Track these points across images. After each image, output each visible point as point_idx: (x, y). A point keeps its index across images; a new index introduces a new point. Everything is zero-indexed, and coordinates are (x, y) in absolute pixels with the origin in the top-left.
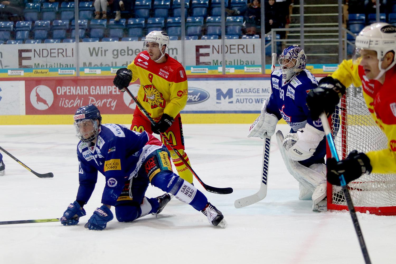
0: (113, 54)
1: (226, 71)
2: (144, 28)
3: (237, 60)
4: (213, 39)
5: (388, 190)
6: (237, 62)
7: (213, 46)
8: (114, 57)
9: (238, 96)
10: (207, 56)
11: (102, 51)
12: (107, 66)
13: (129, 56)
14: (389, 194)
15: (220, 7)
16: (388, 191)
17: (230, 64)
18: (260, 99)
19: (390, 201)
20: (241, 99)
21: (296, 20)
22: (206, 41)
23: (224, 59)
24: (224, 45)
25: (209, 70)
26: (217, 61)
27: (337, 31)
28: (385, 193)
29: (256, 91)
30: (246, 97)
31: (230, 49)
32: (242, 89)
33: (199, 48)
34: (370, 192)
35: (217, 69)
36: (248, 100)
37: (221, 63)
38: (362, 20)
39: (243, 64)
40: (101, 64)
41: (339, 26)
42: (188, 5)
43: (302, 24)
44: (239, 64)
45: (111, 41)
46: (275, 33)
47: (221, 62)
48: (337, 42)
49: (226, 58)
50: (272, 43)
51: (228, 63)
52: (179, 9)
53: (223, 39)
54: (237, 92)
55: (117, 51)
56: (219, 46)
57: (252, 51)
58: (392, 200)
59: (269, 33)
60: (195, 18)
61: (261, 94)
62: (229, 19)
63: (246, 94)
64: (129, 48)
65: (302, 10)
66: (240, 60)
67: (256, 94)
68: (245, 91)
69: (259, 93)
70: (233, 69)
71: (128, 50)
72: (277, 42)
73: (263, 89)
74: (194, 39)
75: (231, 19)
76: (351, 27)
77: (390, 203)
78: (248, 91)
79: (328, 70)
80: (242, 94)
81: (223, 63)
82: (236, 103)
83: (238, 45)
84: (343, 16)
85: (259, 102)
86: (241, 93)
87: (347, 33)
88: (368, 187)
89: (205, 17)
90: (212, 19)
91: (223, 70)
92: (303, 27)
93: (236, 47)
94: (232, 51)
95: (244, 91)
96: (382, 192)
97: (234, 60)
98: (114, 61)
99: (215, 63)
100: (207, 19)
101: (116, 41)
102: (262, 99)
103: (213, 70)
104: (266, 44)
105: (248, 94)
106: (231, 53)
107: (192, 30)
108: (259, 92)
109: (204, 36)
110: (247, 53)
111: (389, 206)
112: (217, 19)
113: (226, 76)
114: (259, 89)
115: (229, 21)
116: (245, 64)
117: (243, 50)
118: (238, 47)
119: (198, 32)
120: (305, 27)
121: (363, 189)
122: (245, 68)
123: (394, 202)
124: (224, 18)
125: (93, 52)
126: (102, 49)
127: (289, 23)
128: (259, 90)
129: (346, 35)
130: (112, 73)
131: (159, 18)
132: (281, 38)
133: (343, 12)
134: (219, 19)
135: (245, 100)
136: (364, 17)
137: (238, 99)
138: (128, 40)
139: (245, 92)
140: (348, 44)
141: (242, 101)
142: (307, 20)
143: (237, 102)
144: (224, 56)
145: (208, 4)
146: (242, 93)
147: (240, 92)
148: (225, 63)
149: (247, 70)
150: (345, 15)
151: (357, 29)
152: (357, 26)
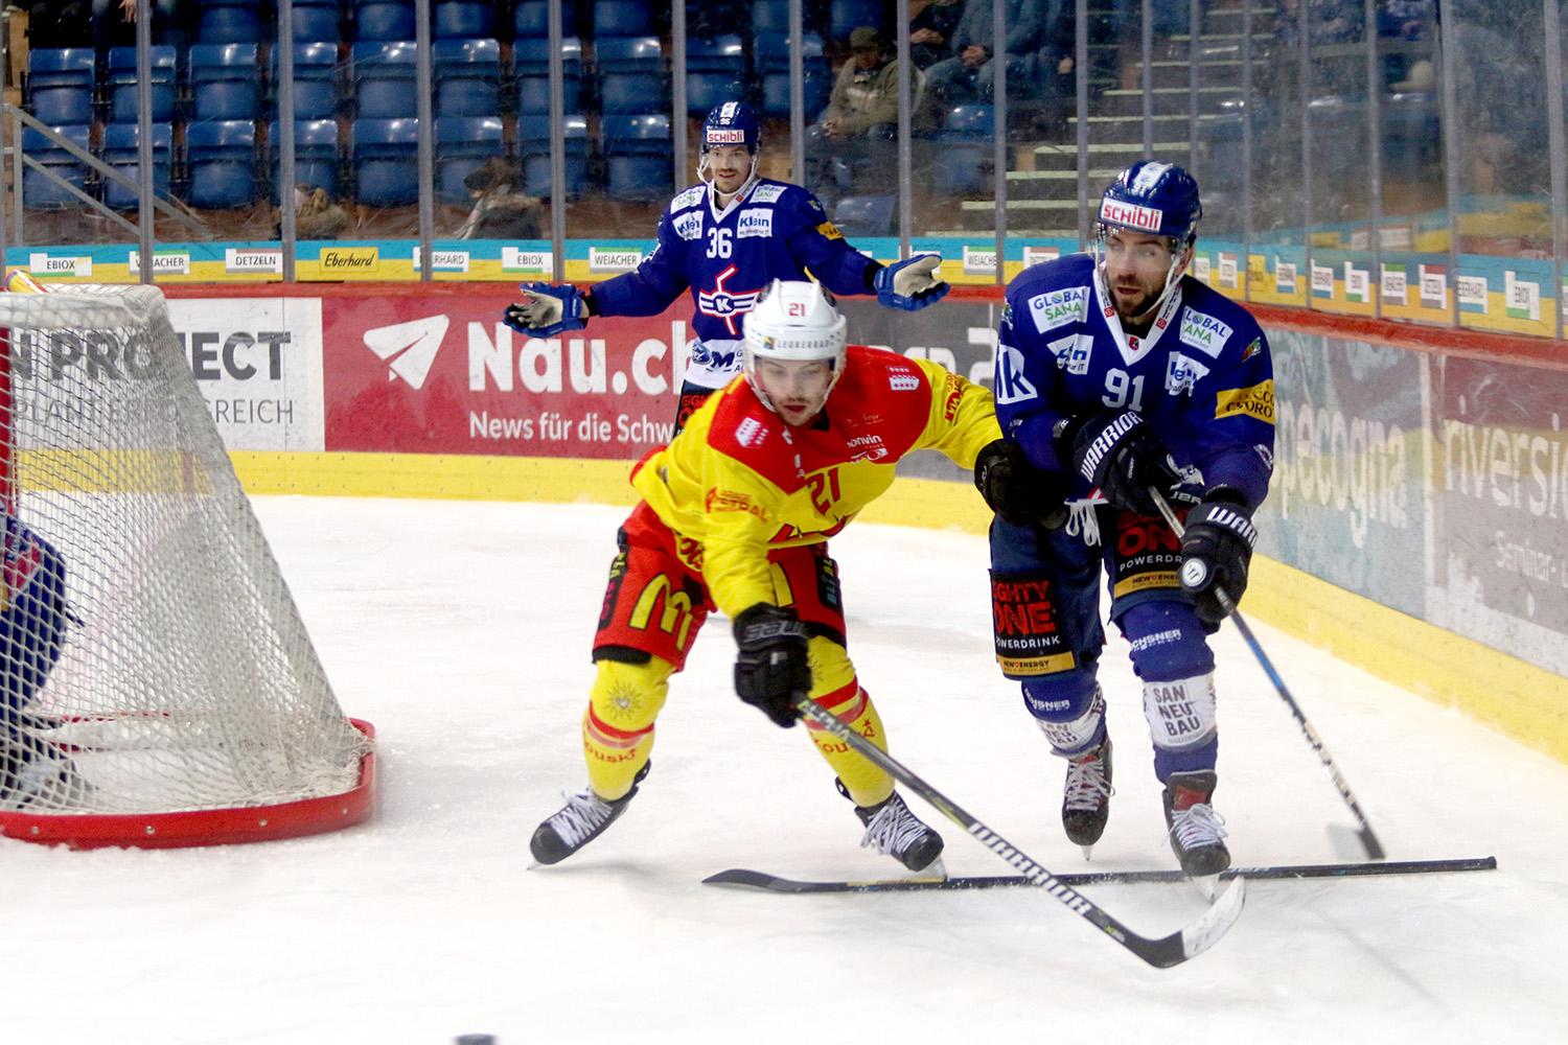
5: (181, 746)
14: (186, 763)
16: (183, 750)
19: (189, 789)
28: (171, 759)
34: (111, 757)
38: (85, 72)
58: (198, 786)
76: (41, 101)
77: (190, 799)
87: (25, 125)
88: (109, 738)
96: (159, 754)
111: (188, 809)
121: (82, 746)
123: (205, 793)
129: (18, 134)
133: (6, 41)
136: (91, 63)
140: (26, 169)
150: (15, 55)
151: (64, 112)
152: (62, 99)
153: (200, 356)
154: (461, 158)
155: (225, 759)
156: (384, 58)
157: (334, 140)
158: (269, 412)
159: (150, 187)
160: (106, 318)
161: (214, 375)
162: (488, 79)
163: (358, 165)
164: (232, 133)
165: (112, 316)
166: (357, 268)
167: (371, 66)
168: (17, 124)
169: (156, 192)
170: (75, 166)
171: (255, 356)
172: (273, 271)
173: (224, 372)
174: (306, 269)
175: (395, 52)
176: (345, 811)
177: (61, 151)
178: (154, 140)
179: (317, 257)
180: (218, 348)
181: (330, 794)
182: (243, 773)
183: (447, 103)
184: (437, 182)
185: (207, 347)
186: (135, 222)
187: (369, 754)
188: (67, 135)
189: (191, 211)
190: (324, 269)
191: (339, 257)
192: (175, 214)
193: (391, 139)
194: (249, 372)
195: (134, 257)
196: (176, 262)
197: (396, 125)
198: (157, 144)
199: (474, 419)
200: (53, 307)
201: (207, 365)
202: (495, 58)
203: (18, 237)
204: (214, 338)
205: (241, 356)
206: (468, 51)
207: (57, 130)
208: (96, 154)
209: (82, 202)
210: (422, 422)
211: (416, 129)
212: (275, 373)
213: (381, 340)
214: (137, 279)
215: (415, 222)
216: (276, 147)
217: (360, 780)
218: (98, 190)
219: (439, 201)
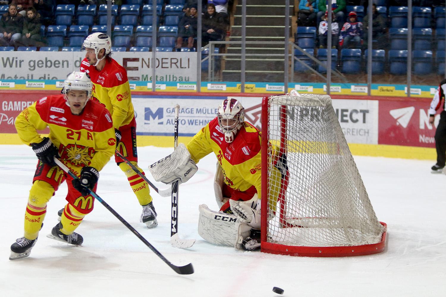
0: (30, 65)
1: (156, 88)
2: (66, 37)
3: (170, 76)
4: (142, 51)
5: (330, 227)
6: (170, 78)
7: (143, 59)
8: (30, 69)
9: (169, 116)
10: (136, 70)
11: (16, 61)
12: (22, 79)
13: (48, 68)
14: (332, 232)
15: (151, 15)
17: (162, 80)
18: (194, 120)
20: (172, 120)
21: (237, 32)
22: (134, 53)
23: (154, 74)
24: (154, 59)
25: (137, 87)
26: (147, 76)
27: (283, 46)
28: (328, 231)
29: (189, 111)
31: (162, 63)
33: (126, 61)
34: (310, 229)
35: (146, 85)
36: (180, 121)
37: (150, 79)
38: (313, 33)
39: (176, 80)
40: (16, 77)
41: (285, 40)
42: (116, 12)
43: (244, 36)
44: (171, 80)
45: (28, 51)
46: (213, 46)
47: (151, 77)
48: (283, 57)
49: (157, 73)
50: (209, 57)
51: (159, 79)
52: (106, 17)
53: (154, 52)
54: (169, 111)
55: (34, 62)
56: (149, 59)
57: (187, 66)
58: (335, 239)
59: (207, 46)
60: (124, 27)
61: (195, 114)
62: (161, 29)
64: (48, 60)
65: (244, 21)
66: (173, 76)
67: (190, 114)
69: (193, 113)
70: (165, 85)
71: (46, 62)
72: (215, 56)
73: (197, 109)
74: (121, 51)
75: (165, 29)
76: (300, 42)
77: (332, 242)
79: (271, 89)
81: (153, 79)
82: (167, 124)
83: (171, 59)
84: (291, 28)
85: (192, 124)
86: (172, 113)
87: (295, 48)
88: (310, 224)
89: (135, 26)
90: (143, 29)
91: (152, 87)
92: (244, 39)
93: (169, 61)
94: (164, 65)
96: (324, 229)
97: (166, 76)
98: (31, 73)
99: (144, 78)
100: (137, 29)
101: (33, 51)
102: (196, 120)
103: (142, 87)
104: (202, 59)
105: (180, 115)
106: (162, 67)
107: (120, 40)
109: (132, 48)
110: (181, 68)
111: (331, 246)
112: (148, 29)
113: (155, 93)
114: (193, 109)
115: (162, 31)
116: (178, 81)
117: (177, 64)
118: (171, 60)
119: (126, 43)
120: (248, 40)
122: (178, 84)
123: (336, 241)
124: (156, 28)
125: (6, 62)
126: (16, 60)
127: (229, 35)
129: (293, 51)
130: (27, 87)
131: (82, 26)
132: (220, 52)
133: (290, 24)
134: (151, 29)
136: (315, 31)
137: (169, 120)
138: (47, 50)
140: (295, 61)
142: (249, 32)
144: (154, 71)
145: (138, 12)
147: (171, 111)
148: (155, 79)
149: (180, 87)
150: (293, 28)
151: (307, 44)
152: (306, 41)
153: (343, 116)
154: (420, 62)
155: (343, 232)
156: (399, 32)
157: (383, 55)
158: (362, 132)
159: (330, 67)
160: (314, 103)
161: (347, 121)
162: (428, 40)
163: (390, 63)
164: (355, 52)
165: (316, 103)
166: (388, 92)
167: (394, 35)
168: (293, 47)
169: (332, 68)
170: (309, 60)
171: (359, 116)
172: (364, 92)
173: (350, 121)
174: (374, 92)
175: (402, 30)
176: (377, 249)
177: (306, 56)
178: (332, 53)
179: (377, 89)
180: (348, 114)
181: (372, 243)
182: (348, 237)
183: (416, 46)
184: (413, 69)
185: (345, 113)
186: (326, 77)
187: (385, 232)
188: (307, 51)
189: (342, 74)
190: (379, 92)
191: (384, 89)
192: (337, 75)
193: (400, 56)
194: (357, 121)
195: (325, 87)
196: (336, 89)
197: (401, 52)
198: (333, 55)
199: (421, 137)
200: (299, 100)
201: (345, 118)
202: (430, 34)
203: (292, 80)
204: (347, 111)
205: (355, 116)
206: (422, 31)
207: (305, 50)
208: (315, 57)
209: (311, 71)
210: (406, 138)
211: (407, 53)
212: (364, 121)
213: (395, 113)
214: (325, 93)
215: (406, 80)
216: (367, 57)
217: (382, 240)
218: (316, 67)
219: (413, 75)
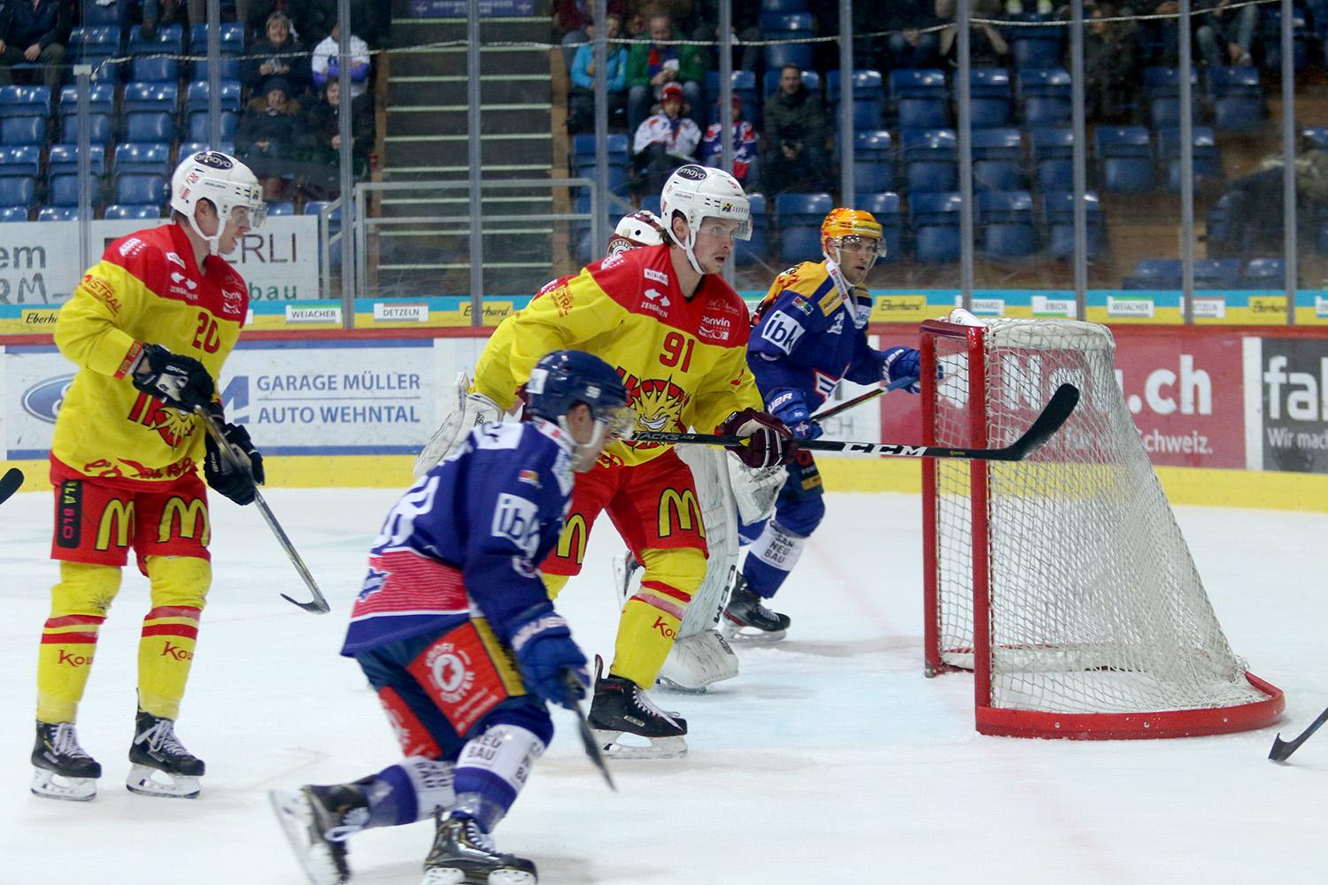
9: (266, 399)
18: (337, 409)
20: (274, 410)
29: (324, 384)
30: (293, 404)
32: (278, 378)
36: (297, 413)
54: (264, 386)
57: (290, 256)
61: (341, 392)
63: (292, 393)
67: (326, 393)
68: (288, 384)
69: (335, 389)
73: (347, 377)
78: (298, 384)
80: (278, 392)
82: (260, 421)
85: (333, 420)
86: (274, 388)
95: (284, 382)
102: (343, 409)
104: (330, 236)
105: (298, 394)
108: (333, 385)
110: (274, 261)
114: (335, 376)
117: (260, 250)
122: (289, 308)
128: (333, 379)
135: (289, 414)
137: (264, 410)
139: (288, 388)
141: (279, 417)
143: (261, 418)
146: (278, 389)
147: (271, 386)
149: (295, 314)
166: (907, 312)
190: (879, 313)
191: (893, 303)
215: (958, 276)
